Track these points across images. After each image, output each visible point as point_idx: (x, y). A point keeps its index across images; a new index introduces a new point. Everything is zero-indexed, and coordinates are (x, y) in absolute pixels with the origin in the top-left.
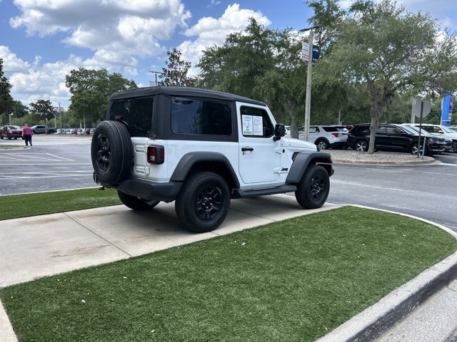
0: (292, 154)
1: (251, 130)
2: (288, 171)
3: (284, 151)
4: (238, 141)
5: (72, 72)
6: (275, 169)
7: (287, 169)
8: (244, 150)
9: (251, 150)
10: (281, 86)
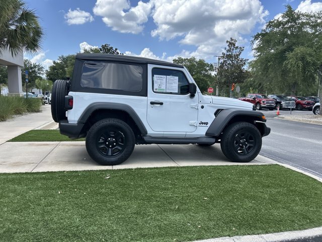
0: (215, 110)
1: (163, 87)
2: (209, 125)
3: (202, 107)
4: (146, 96)
5: (174, 60)
6: (191, 122)
7: (206, 123)
8: (152, 103)
9: (161, 104)
10: (309, 59)
